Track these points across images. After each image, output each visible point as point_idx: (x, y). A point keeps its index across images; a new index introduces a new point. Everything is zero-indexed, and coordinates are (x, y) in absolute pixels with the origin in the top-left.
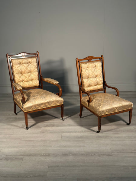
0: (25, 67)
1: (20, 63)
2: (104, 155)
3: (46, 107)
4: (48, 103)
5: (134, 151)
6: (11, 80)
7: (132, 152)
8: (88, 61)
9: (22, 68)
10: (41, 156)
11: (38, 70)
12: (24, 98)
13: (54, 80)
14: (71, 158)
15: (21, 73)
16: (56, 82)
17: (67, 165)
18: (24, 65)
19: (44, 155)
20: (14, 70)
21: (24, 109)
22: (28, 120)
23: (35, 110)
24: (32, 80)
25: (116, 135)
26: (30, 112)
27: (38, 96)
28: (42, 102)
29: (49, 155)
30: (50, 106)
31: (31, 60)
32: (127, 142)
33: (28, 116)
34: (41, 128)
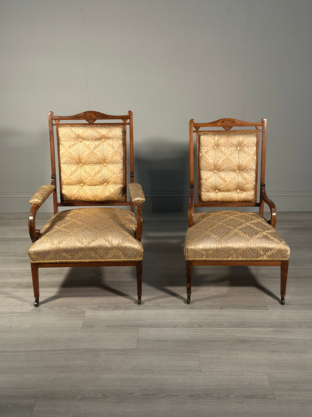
0: (90, 148)
1: (78, 138)
8: (221, 129)
9: (83, 149)
15: (79, 162)
18: (87, 143)
24: (104, 183)
30: (100, 260)
31: (105, 132)
34: (85, 312)
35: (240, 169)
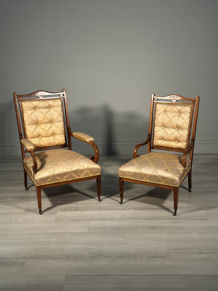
0: (43, 114)
1: (35, 108)
2: (156, 257)
3: (72, 179)
4: (76, 172)
5: (204, 251)
6: (20, 135)
7: (201, 252)
9: (38, 115)
10: (56, 259)
11: (64, 118)
12: (35, 164)
13: (87, 136)
14: (102, 263)
15: (37, 123)
16: (90, 139)
17: (95, 274)
18: (41, 110)
19: (60, 257)
20: (25, 118)
21: (36, 181)
22: (42, 200)
23: (53, 184)
24: (53, 134)
25: (176, 225)
26: (46, 187)
27: (59, 161)
28: (65, 170)
29: (68, 257)
30: (77, 178)
31: (52, 103)
32: (194, 236)
33: (43, 194)
34: (56, 213)
35: (178, 128)
